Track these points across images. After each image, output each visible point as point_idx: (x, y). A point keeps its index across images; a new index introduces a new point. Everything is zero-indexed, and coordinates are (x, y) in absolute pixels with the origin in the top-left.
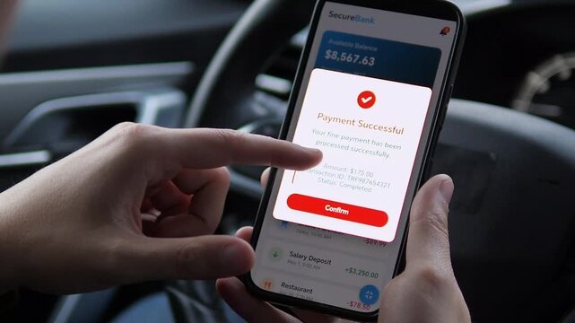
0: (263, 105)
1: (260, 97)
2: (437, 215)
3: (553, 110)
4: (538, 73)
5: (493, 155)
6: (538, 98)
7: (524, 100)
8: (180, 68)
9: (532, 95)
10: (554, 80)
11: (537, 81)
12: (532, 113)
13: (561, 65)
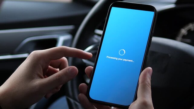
0: (97, 39)
1: (96, 36)
2: (148, 82)
3: (189, 41)
4: (184, 29)
5: (170, 55)
6: (184, 37)
7: (179, 38)
8: (70, 27)
9: (182, 36)
10: (189, 31)
11: (184, 31)
12: (182, 41)
13: (191, 26)
